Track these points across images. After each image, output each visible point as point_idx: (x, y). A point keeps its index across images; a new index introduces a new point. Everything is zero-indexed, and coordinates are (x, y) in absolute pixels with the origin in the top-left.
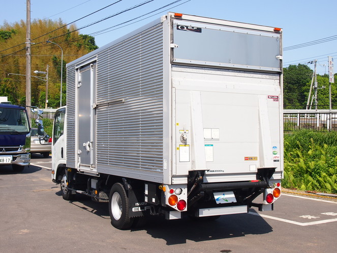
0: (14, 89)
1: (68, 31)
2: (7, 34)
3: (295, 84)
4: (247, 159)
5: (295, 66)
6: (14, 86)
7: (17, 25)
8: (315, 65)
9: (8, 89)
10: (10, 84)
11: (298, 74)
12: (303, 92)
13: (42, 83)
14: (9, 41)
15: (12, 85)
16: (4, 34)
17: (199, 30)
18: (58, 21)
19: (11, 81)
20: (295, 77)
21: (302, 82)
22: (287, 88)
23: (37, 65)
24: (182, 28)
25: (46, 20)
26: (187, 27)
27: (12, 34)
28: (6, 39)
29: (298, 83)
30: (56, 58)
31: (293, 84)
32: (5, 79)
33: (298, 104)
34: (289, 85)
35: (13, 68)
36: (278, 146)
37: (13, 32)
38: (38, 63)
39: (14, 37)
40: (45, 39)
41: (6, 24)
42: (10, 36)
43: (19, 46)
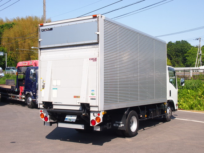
0: (15, 58)
2: (10, 25)
3: (180, 52)
4: (75, 97)
6: (16, 56)
7: (15, 20)
8: (200, 41)
9: (12, 58)
10: (13, 55)
11: (182, 46)
12: (185, 57)
13: (32, 54)
14: (11, 29)
15: (15, 56)
16: (8, 25)
17: (51, 29)
19: (14, 53)
20: (180, 48)
21: (184, 51)
22: (175, 55)
23: (29, 43)
24: (44, 30)
26: (46, 29)
28: (9, 28)
29: (182, 51)
31: (179, 52)
32: (10, 52)
33: (182, 64)
34: (177, 53)
35: (15, 45)
36: (95, 90)
37: (13, 24)
38: (29, 42)
39: (14, 27)
40: (33, 28)
41: (7, 19)
42: (11, 26)
43: (18, 32)
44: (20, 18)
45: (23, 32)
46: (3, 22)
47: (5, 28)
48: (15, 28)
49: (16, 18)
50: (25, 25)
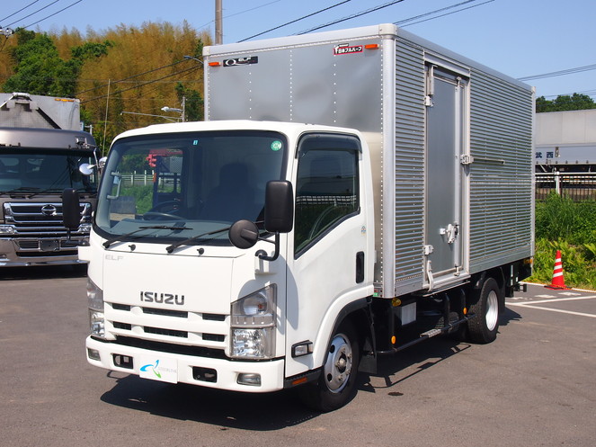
1: (199, 41)
2: (98, 48)
5: (567, 98)
7: (112, 34)
14: (103, 60)
15: (112, 133)
16: (93, 47)
18: (182, 26)
19: (110, 126)
23: (152, 98)
25: (161, 23)
27: (108, 47)
28: (97, 56)
30: (181, 86)
37: (108, 44)
38: (153, 95)
39: (112, 53)
40: (162, 55)
41: (91, 33)
42: (102, 51)
43: (122, 68)
44: (128, 29)
45: (136, 66)
46: (80, 39)
47: (85, 56)
48: (114, 56)
49: (114, 29)
50: (141, 47)
